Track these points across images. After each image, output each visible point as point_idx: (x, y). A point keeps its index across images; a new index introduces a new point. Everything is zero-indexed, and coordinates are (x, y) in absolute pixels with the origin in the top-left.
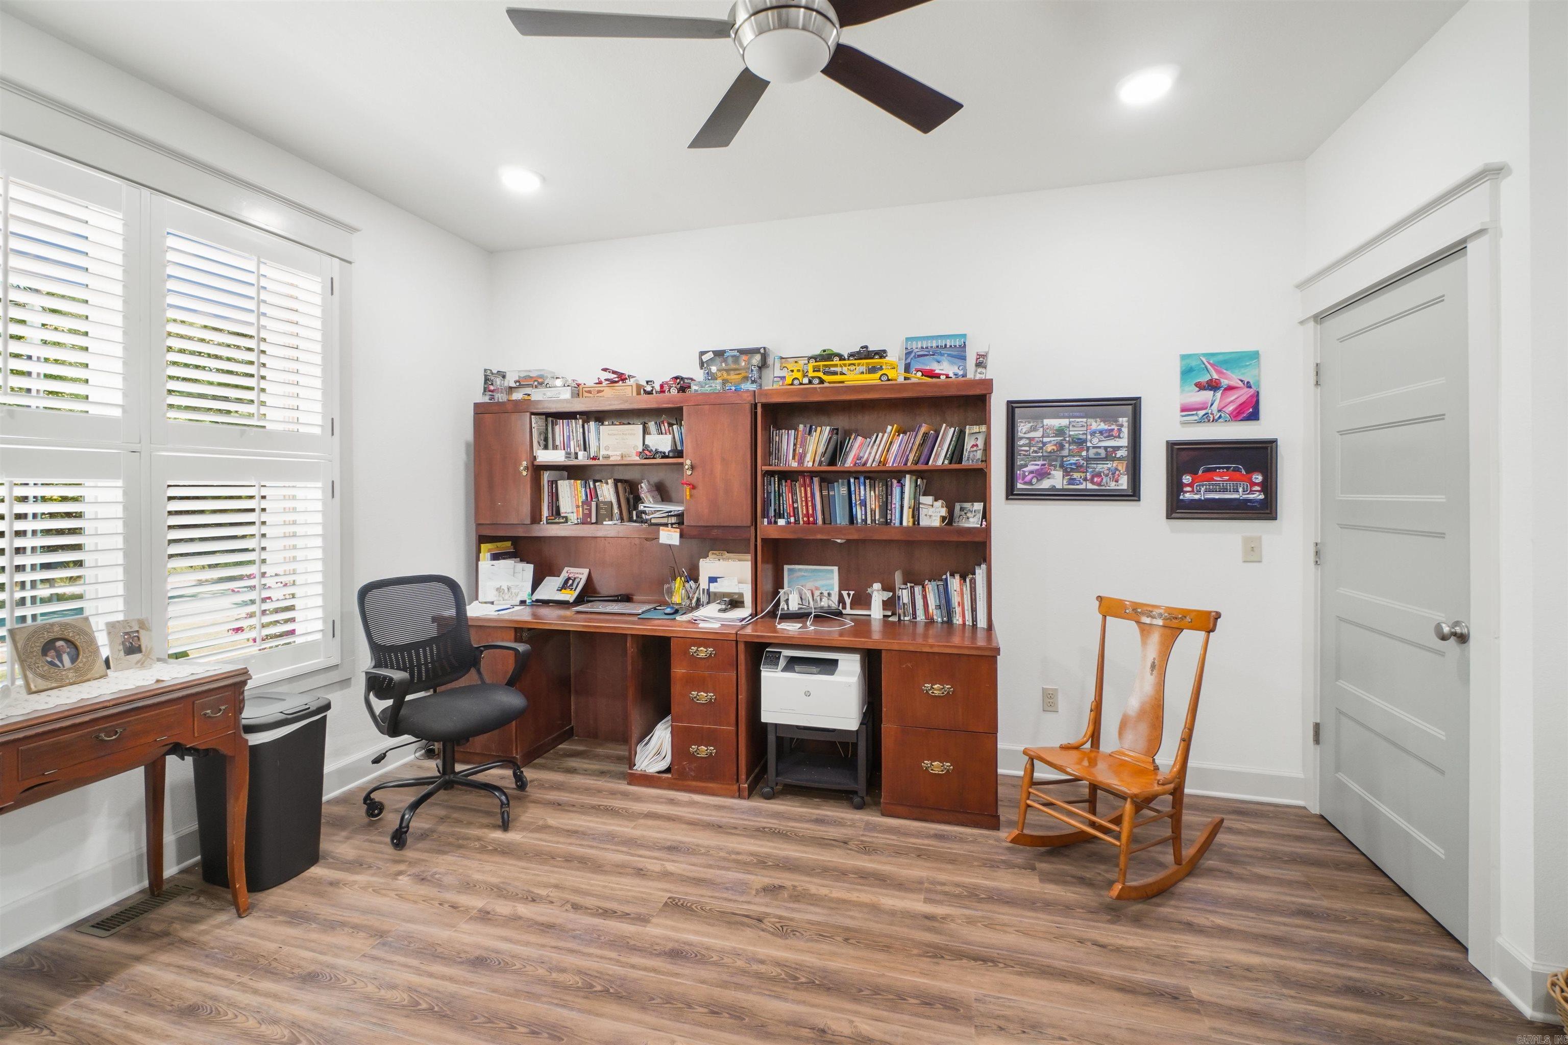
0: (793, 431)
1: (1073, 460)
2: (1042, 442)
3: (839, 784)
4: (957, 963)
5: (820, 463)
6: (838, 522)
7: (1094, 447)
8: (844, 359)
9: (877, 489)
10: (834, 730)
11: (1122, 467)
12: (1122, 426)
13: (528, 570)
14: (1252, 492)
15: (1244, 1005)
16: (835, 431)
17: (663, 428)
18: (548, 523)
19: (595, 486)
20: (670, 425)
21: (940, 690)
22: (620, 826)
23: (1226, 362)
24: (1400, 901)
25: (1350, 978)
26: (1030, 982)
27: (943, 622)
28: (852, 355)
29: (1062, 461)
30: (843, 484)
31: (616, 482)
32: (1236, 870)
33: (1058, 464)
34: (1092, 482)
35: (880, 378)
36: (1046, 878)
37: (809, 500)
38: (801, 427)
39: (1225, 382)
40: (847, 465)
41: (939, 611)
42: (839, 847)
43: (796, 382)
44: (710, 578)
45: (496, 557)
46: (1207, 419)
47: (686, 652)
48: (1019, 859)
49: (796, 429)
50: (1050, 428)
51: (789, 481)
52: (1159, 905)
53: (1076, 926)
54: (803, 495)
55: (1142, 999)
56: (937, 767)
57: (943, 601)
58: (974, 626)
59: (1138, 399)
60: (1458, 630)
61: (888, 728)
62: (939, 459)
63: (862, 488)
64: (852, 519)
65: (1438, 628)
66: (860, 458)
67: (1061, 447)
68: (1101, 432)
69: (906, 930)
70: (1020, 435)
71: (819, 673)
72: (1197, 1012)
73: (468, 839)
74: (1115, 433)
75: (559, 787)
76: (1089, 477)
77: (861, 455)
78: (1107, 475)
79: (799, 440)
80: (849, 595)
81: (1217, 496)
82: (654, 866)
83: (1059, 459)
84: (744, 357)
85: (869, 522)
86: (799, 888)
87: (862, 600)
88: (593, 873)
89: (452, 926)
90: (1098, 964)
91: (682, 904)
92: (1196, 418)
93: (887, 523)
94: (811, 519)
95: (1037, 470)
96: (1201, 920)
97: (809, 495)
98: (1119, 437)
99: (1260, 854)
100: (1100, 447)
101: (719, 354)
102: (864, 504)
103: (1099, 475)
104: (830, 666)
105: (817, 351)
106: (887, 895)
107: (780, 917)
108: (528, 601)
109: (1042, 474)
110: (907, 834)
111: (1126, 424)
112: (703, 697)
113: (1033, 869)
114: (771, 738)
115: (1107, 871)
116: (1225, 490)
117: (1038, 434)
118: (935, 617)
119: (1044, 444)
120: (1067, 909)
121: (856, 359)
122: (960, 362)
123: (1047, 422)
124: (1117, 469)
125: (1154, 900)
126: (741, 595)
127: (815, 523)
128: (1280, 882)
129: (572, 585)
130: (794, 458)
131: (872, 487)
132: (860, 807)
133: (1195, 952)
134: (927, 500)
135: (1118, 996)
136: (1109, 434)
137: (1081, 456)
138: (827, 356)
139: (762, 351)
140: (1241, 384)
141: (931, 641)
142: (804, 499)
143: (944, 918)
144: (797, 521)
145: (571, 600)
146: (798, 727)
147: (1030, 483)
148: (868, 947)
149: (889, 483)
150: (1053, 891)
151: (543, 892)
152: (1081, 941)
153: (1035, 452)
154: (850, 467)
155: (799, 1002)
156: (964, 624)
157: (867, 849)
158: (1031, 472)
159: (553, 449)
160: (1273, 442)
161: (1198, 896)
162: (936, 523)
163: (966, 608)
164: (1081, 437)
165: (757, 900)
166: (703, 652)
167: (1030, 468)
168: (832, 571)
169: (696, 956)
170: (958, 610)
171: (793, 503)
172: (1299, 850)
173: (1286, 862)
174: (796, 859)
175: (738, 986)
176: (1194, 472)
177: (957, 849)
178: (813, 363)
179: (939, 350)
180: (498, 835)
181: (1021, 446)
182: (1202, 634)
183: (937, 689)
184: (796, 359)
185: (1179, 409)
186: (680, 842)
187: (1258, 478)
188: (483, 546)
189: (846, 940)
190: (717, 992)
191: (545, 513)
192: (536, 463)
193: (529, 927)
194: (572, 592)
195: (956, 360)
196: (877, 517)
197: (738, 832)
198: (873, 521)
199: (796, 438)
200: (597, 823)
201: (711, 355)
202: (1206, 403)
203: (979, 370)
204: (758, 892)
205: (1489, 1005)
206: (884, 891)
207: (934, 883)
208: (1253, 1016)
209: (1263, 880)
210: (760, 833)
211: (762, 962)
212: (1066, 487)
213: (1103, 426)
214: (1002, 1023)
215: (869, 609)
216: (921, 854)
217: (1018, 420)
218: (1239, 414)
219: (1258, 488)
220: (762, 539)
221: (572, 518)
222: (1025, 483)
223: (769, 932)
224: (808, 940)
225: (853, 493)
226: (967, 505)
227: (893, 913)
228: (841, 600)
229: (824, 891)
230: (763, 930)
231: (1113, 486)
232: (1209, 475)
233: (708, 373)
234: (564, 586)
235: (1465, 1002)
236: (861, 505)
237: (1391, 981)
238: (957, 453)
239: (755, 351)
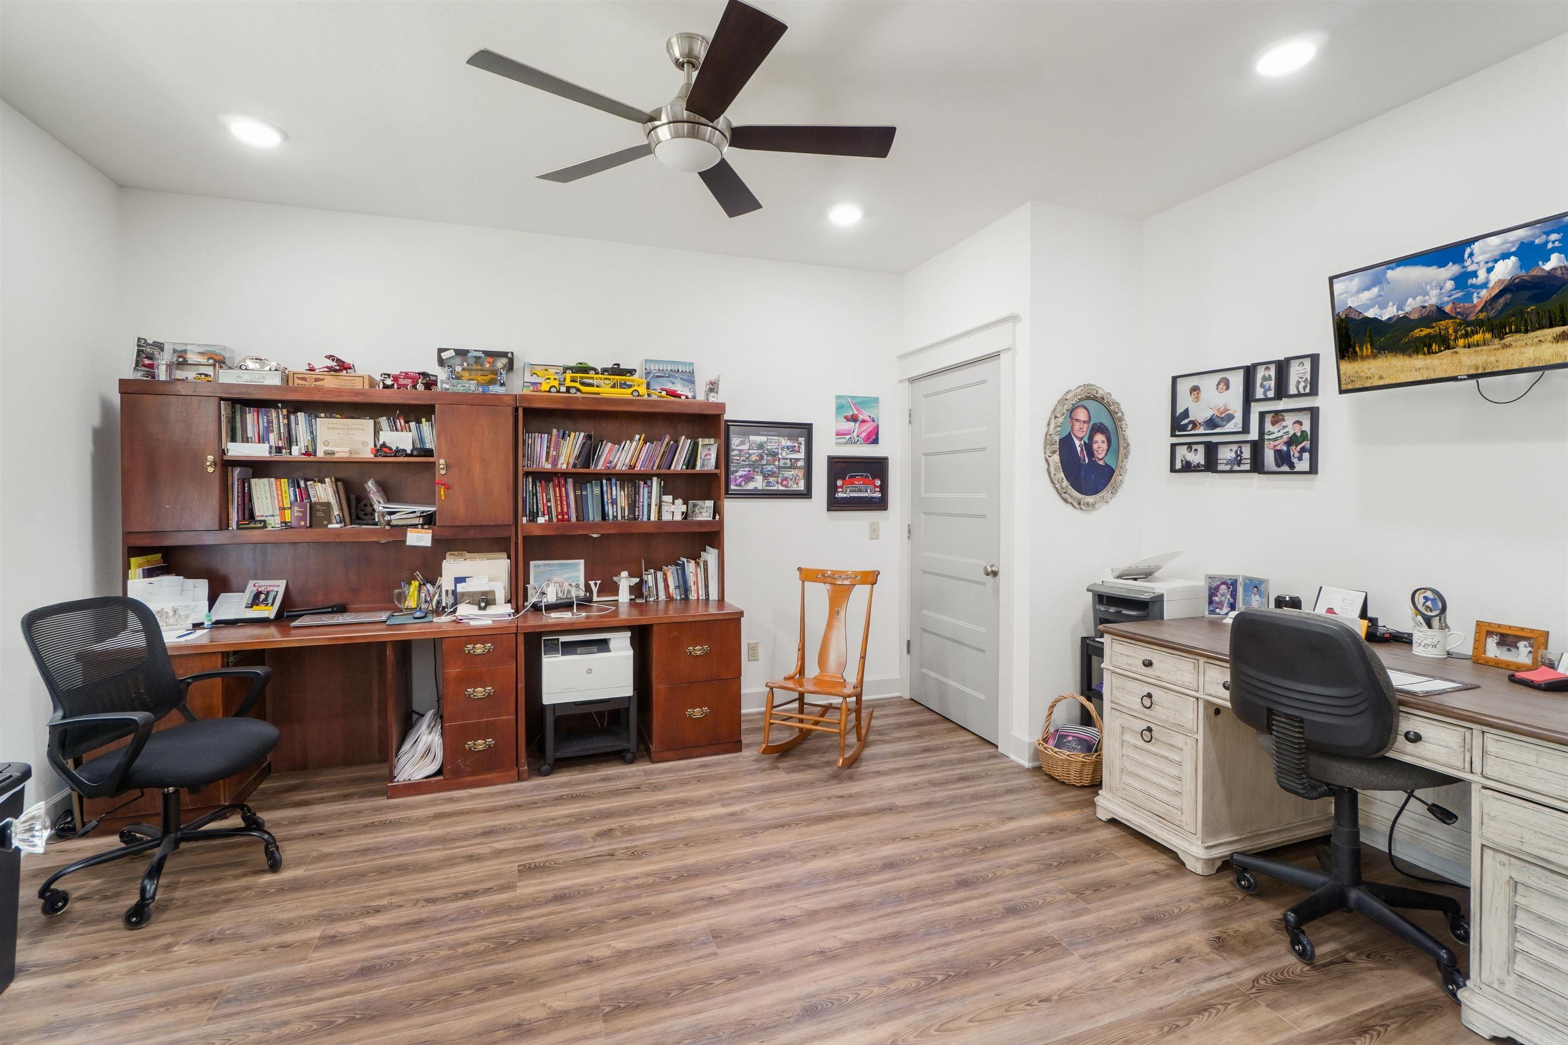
0: (546, 435)
1: (770, 468)
2: (749, 453)
3: (612, 746)
4: (766, 833)
5: (575, 466)
6: (591, 518)
7: (783, 459)
8: (598, 373)
9: (626, 489)
10: (609, 700)
11: (801, 473)
12: (801, 444)
13: (202, 586)
14: (875, 492)
15: (921, 802)
16: (588, 437)
17: (398, 424)
18: (238, 528)
19: (306, 485)
20: (407, 422)
21: (700, 650)
22: (414, 832)
23: (861, 403)
24: (963, 732)
25: (958, 774)
26: (814, 828)
27: (681, 599)
28: (604, 371)
29: (762, 469)
30: (596, 485)
31: (337, 480)
32: (885, 738)
33: (759, 470)
34: (782, 485)
35: (632, 394)
36: (789, 770)
37: (562, 500)
38: (555, 431)
39: (861, 417)
40: (598, 468)
41: (678, 591)
42: (637, 792)
43: (553, 390)
44: (456, 579)
45: (149, 573)
46: (851, 442)
47: (460, 650)
48: (765, 765)
49: (550, 433)
50: (754, 443)
51: (543, 482)
52: (858, 767)
53: (821, 791)
54: (558, 495)
55: (875, 815)
56: (698, 713)
57: (681, 582)
58: (707, 599)
59: (811, 425)
60: (994, 569)
61: (659, 687)
62: (678, 465)
63: (614, 488)
64: (604, 516)
65: (985, 568)
66: (611, 462)
67: (761, 458)
68: (788, 448)
69: (722, 826)
70: (733, 447)
71: (598, 652)
72: (904, 812)
73: (233, 892)
74: (796, 449)
75: (304, 820)
76: (780, 481)
77: (611, 459)
78: (791, 480)
79: (553, 444)
80: (596, 584)
81: (856, 495)
82: (484, 850)
83: (760, 467)
84: (490, 359)
85: (619, 518)
86: (626, 826)
87: (610, 588)
88: (422, 873)
89: (302, 960)
90: (844, 806)
91: (535, 866)
92: (844, 440)
93: (635, 519)
94: (566, 517)
95: (745, 475)
96: (881, 768)
97: (564, 495)
98: (799, 452)
99: (892, 727)
100: (787, 459)
101: (462, 353)
102: (614, 502)
103: (786, 479)
104: (603, 645)
105: (573, 364)
106: (694, 811)
107: (626, 848)
108: (207, 624)
109: (748, 478)
110: (678, 770)
111: (803, 443)
112: (480, 692)
113: (778, 768)
114: (550, 719)
115: (820, 757)
116: (860, 491)
117: (745, 447)
118: (674, 596)
119: (750, 455)
120: (811, 784)
121: (609, 375)
122: (691, 386)
123: (752, 438)
124: (798, 475)
125: (855, 765)
126: (493, 592)
127: (569, 520)
128: (909, 738)
129: (266, 599)
130: (547, 460)
131: (622, 488)
132: (631, 762)
133: (888, 785)
134: (668, 498)
135: (863, 818)
136: (792, 450)
137: (774, 465)
138: (584, 369)
139: (510, 355)
140: (869, 419)
141: (671, 613)
142: (558, 498)
143: (742, 812)
144: (551, 519)
145: (272, 616)
146: (576, 704)
147: (740, 485)
148: (704, 844)
149: (637, 485)
150: (797, 777)
151: (384, 902)
152: (829, 798)
153: (744, 461)
154: (601, 470)
155: (682, 890)
156: (698, 599)
157: (656, 788)
158: (741, 477)
159: (243, 442)
160: (886, 459)
161: (874, 757)
162: (678, 517)
163: (700, 585)
164: (775, 450)
165: (597, 844)
166: (479, 649)
167: (740, 473)
168: (579, 564)
169: (579, 893)
170: (693, 588)
171: (547, 502)
172: (909, 720)
173: (906, 727)
174: (608, 809)
175: (631, 898)
176: (843, 479)
177: (721, 770)
178: (569, 375)
179: (673, 374)
180: (268, 878)
181: (734, 456)
182: (869, 586)
183: (698, 650)
184: (546, 367)
185: (834, 434)
186: (491, 826)
187: (878, 483)
188: (133, 561)
189: (686, 845)
190: (616, 907)
191: (234, 517)
192: (225, 458)
193: (395, 930)
194: (269, 607)
195: (687, 384)
196: (626, 514)
197: (539, 805)
198: (623, 517)
199: (549, 442)
200: (385, 836)
201: (452, 353)
202: (850, 430)
203: (712, 394)
204: (594, 840)
205: (1012, 767)
206: (690, 809)
207: (720, 794)
208: (929, 805)
209: (900, 739)
210: (560, 801)
211: (636, 878)
212: (764, 488)
213: (789, 443)
214: (813, 853)
215: (617, 595)
216: (699, 780)
217: (732, 436)
218: (868, 439)
219: (878, 489)
220: (524, 537)
221: (272, 522)
222: (737, 485)
223: (625, 859)
224: (659, 855)
225: (605, 492)
226: (700, 503)
227: (706, 820)
228: (588, 588)
229: (646, 822)
230: (620, 860)
231: (795, 487)
232: (851, 480)
233: (452, 372)
234: (256, 600)
235: (1004, 769)
236: (612, 503)
237: (974, 770)
238: (691, 461)
239: (503, 355)
